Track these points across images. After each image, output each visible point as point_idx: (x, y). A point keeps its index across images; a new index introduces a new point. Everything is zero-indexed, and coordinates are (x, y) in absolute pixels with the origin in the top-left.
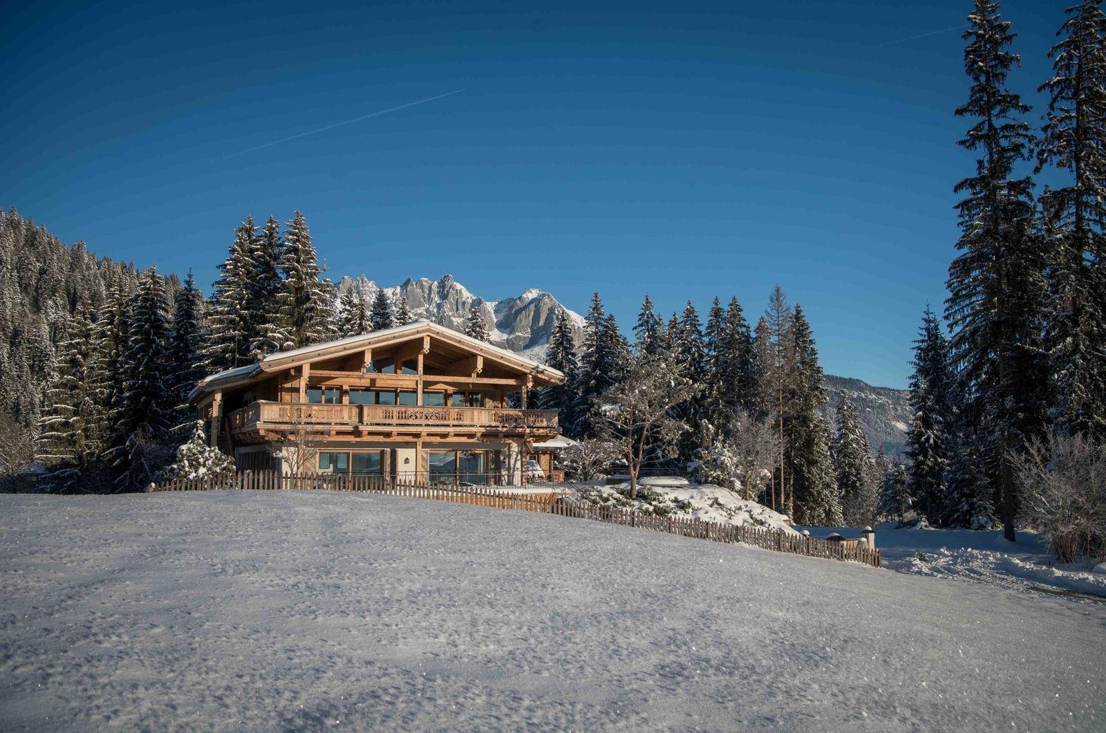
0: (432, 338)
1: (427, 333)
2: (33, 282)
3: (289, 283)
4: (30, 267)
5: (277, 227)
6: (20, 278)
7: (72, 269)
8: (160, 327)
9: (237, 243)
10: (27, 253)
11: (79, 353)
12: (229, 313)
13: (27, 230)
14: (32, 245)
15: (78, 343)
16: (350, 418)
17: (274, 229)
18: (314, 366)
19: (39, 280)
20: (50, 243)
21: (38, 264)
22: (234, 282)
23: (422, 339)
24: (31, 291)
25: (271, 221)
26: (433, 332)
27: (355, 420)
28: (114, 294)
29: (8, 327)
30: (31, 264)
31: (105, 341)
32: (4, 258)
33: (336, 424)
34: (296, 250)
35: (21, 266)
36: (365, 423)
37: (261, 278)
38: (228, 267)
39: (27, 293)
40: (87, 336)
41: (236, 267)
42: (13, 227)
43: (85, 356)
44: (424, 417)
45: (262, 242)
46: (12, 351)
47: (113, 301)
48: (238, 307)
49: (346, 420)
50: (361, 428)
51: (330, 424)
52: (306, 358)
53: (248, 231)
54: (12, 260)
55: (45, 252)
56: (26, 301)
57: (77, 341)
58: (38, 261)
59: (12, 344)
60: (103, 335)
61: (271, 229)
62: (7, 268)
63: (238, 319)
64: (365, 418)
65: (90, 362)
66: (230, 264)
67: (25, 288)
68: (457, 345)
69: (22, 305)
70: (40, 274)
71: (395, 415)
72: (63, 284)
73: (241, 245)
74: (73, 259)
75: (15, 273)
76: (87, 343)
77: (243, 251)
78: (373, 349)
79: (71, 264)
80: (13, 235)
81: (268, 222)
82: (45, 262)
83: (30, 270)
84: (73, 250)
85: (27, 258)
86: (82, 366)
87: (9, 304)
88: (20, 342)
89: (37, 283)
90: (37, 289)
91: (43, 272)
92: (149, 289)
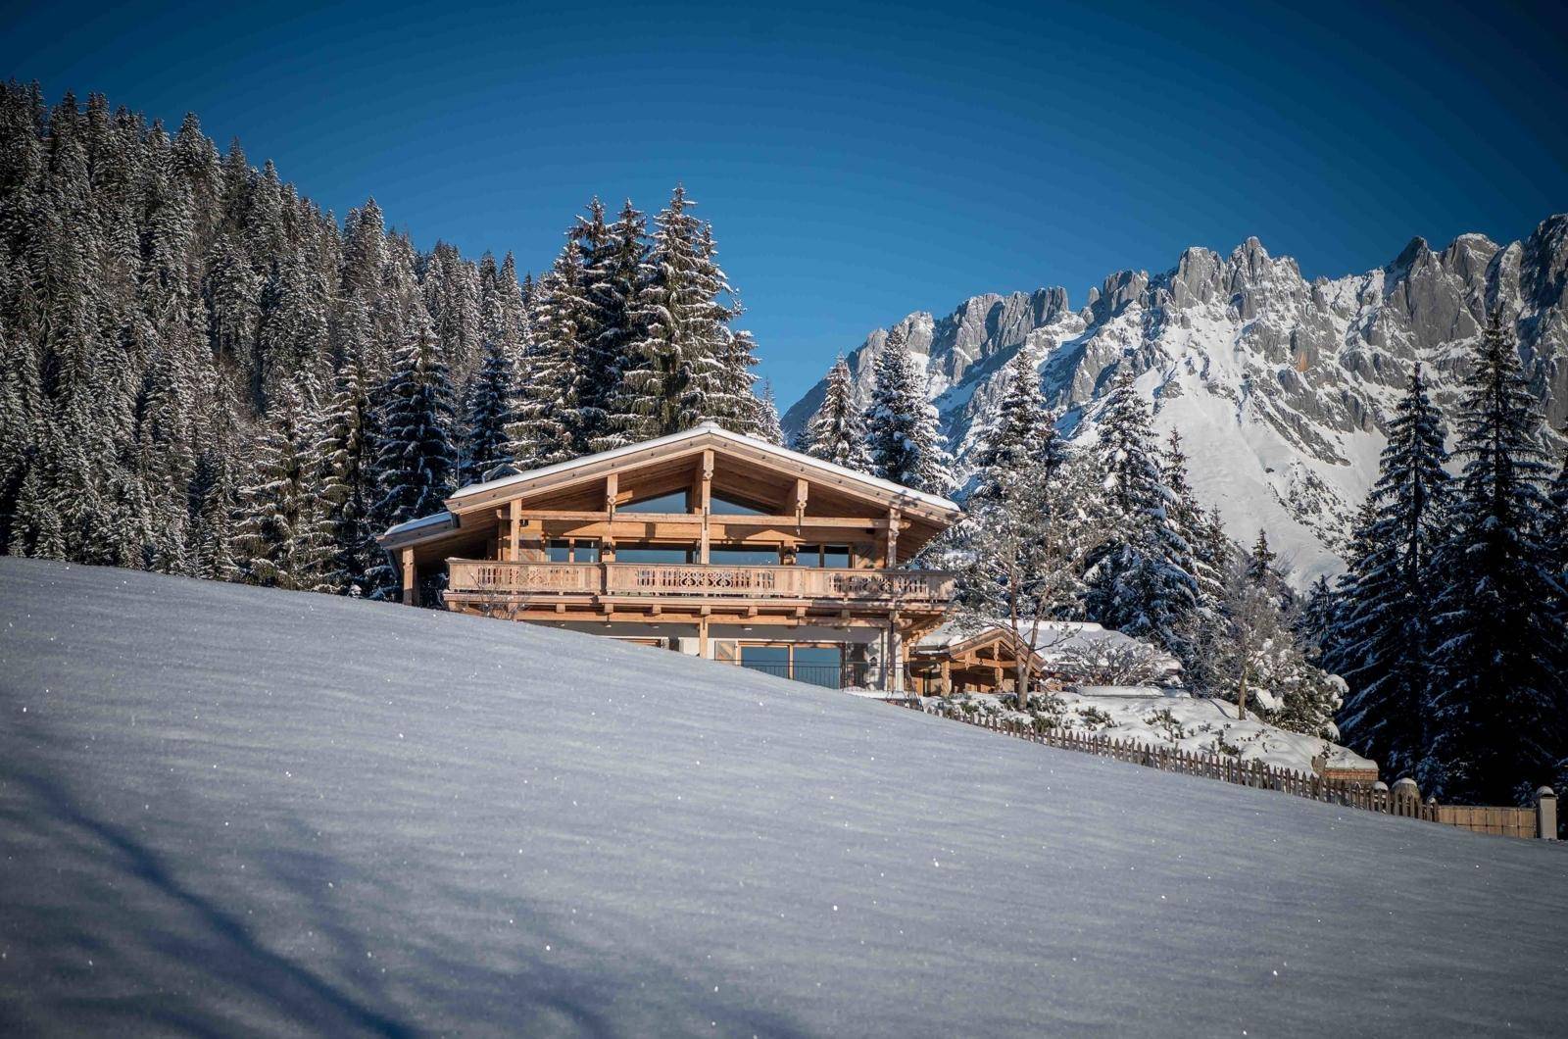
0: (716, 453)
1: (708, 446)
2: (248, 329)
3: (648, 347)
4: (237, 287)
5: (639, 225)
6: (214, 320)
7: (347, 289)
8: (437, 449)
9: (559, 267)
10: (230, 247)
11: (279, 510)
12: (543, 414)
13: (230, 179)
14: (243, 223)
15: (277, 489)
16: (588, 583)
17: (634, 230)
18: (529, 504)
19: (262, 323)
20: (287, 217)
21: (258, 279)
22: (553, 350)
23: (701, 454)
24: (244, 353)
25: (628, 214)
26: (716, 443)
27: (596, 587)
28: (347, 381)
29: (185, 461)
30: (240, 280)
31: (331, 484)
32: (172, 266)
33: (565, 594)
34: (661, 278)
35: (215, 286)
36: (609, 593)
37: (605, 339)
38: (542, 319)
39: (233, 362)
40: (295, 474)
41: (557, 319)
42: (190, 173)
43: (292, 516)
44: (706, 582)
45: (607, 262)
46: (195, 525)
47: (346, 397)
48: (560, 401)
49: (581, 587)
50: (602, 599)
51: (557, 593)
52: (514, 492)
53: (592, 234)
54: (191, 269)
55: (275, 244)
56: (228, 386)
57: (274, 484)
58: (258, 270)
59: (195, 505)
60: (327, 470)
61: (628, 232)
62: (180, 295)
63: (560, 426)
64: (609, 585)
65: (302, 526)
66: (547, 312)
67: (228, 349)
68: (759, 462)
69: (220, 397)
70: (264, 305)
71: (659, 578)
72: (324, 331)
73: (568, 270)
74: (348, 258)
75: (200, 308)
76: (294, 489)
77: (570, 282)
78: (620, 475)
79: (345, 273)
80: (192, 196)
81: (623, 216)
82: (275, 273)
83: (239, 295)
84: (348, 230)
85: (230, 263)
86: (284, 538)
87: (187, 396)
88: (214, 501)
89: (257, 333)
90: (258, 348)
91: (270, 299)
92: (413, 367)
